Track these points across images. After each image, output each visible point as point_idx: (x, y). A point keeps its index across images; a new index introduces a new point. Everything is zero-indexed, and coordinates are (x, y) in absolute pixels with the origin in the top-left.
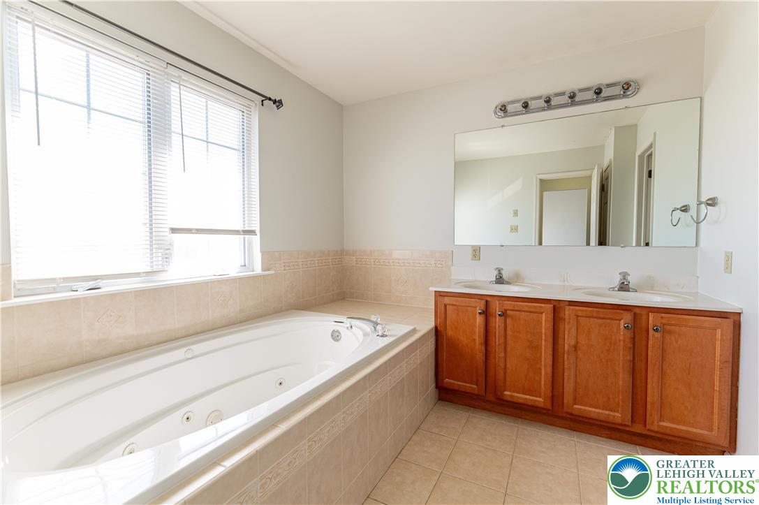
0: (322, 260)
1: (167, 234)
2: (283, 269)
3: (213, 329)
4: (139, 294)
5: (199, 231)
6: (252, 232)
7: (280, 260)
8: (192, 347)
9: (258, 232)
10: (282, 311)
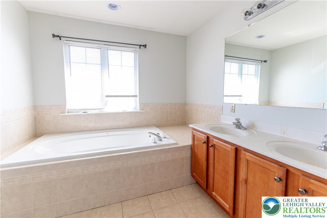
0: (172, 107)
1: (105, 97)
2: (150, 110)
3: (119, 128)
4: (96, 115)
5: (115, 96)
6: (136, 96)
7: (148, 106)
8: (108, 133)
9: (138, 96)
10: (149, 126)
